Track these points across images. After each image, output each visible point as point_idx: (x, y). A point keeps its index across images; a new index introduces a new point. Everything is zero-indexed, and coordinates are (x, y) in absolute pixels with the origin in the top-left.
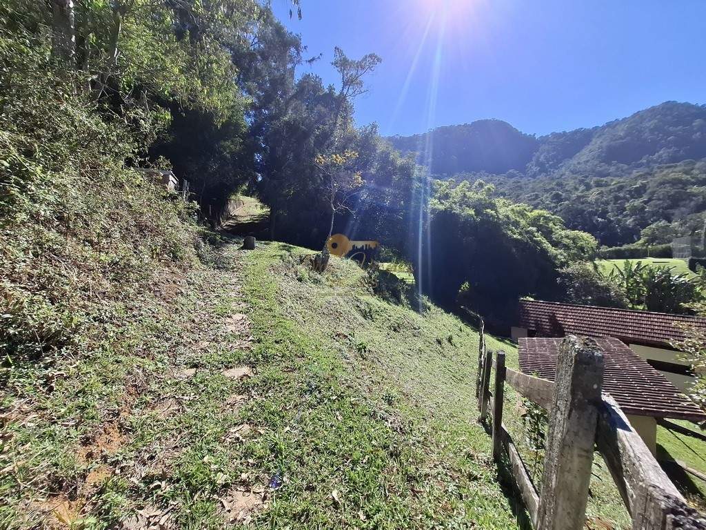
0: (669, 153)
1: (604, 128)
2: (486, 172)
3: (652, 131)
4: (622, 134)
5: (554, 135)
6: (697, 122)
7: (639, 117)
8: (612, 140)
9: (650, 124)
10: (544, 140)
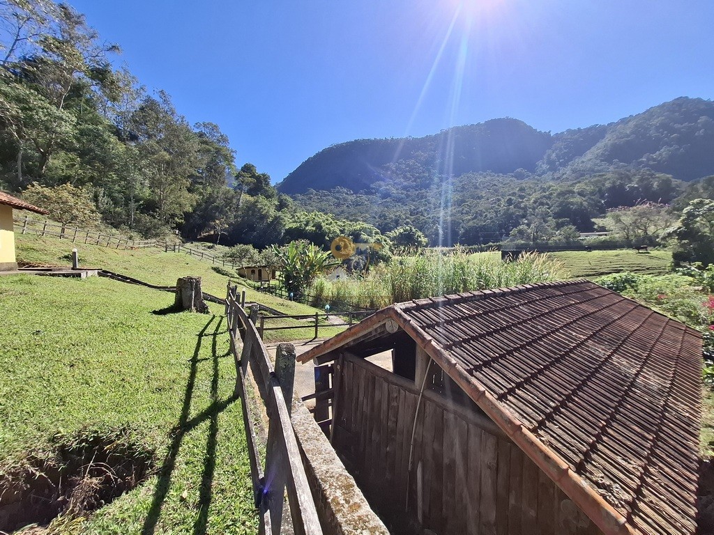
0: (669, 151)
1: (618, 124)
2: (493, 172)
3: (657, 128)
4: (628, 132)
5: (569, 131)
6: (703, 119)
7: (650, 113)
8: (618, 138)
9: (656, 121)
10: (559, 137)
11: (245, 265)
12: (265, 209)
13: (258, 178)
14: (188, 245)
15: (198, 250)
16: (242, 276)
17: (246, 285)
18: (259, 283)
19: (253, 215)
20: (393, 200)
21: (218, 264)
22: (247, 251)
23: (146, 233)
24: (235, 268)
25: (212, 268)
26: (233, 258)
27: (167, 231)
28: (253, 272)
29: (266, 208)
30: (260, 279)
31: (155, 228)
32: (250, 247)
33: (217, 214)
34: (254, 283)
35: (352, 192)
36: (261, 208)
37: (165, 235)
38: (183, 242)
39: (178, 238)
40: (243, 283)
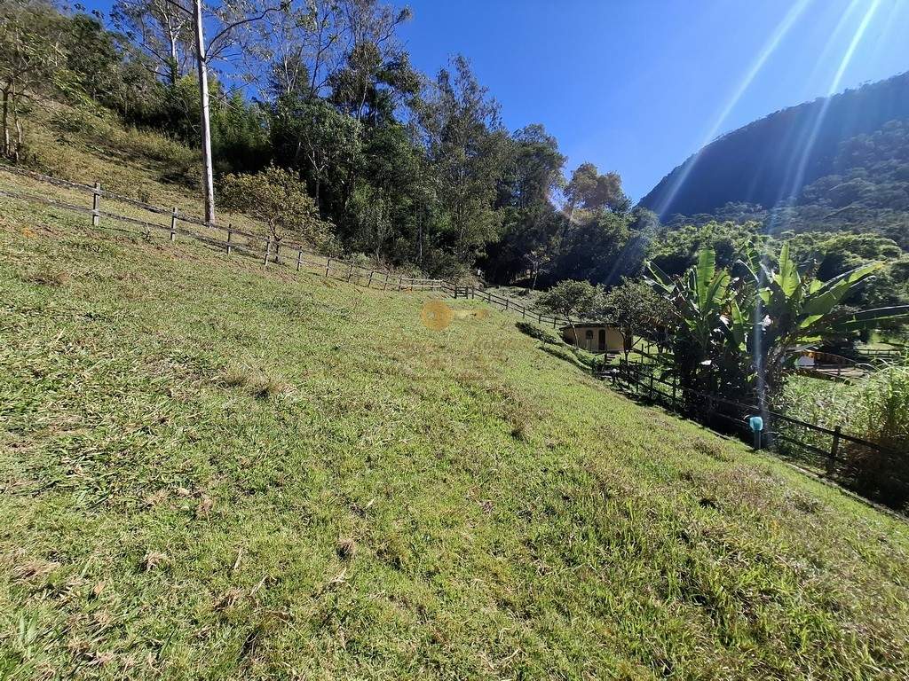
11: (575, 319)
12: (612, 228)
13: (601, 181)
14: (491, 290)
15: (504, 298)
16: (568, 340)
17: (576, 359)
18: (601, 357)
19: (590, 240)
20: (869, 205)
21: (531, 320)
22: (580, 292)
23: (435, 271)
24: (558, 327)
25: (518, 325)
26: (553, 305)
27: (463, 270)
28: (589, 334)
29: (614, 225)
30: (602, 348)
31: (449, 265)
32: (587, 286)
33: (534, 242)
34: (591, 356)
35: (759, 207)
36: (605, 226)
37: (461, 275)
38: (486, 287)
39: (479, 281)
40: (570, 354)
